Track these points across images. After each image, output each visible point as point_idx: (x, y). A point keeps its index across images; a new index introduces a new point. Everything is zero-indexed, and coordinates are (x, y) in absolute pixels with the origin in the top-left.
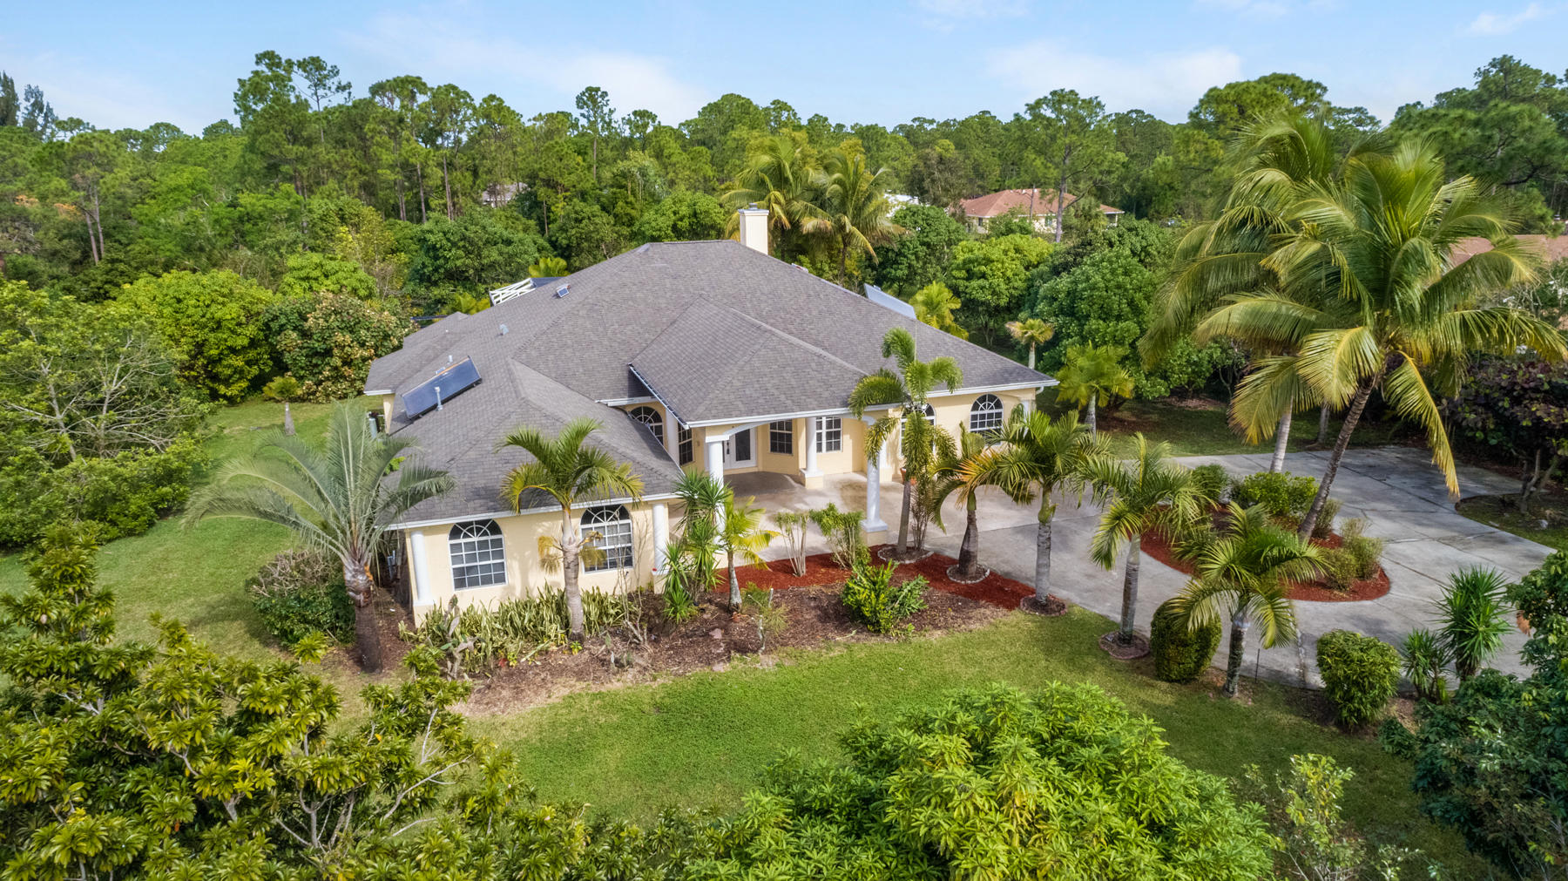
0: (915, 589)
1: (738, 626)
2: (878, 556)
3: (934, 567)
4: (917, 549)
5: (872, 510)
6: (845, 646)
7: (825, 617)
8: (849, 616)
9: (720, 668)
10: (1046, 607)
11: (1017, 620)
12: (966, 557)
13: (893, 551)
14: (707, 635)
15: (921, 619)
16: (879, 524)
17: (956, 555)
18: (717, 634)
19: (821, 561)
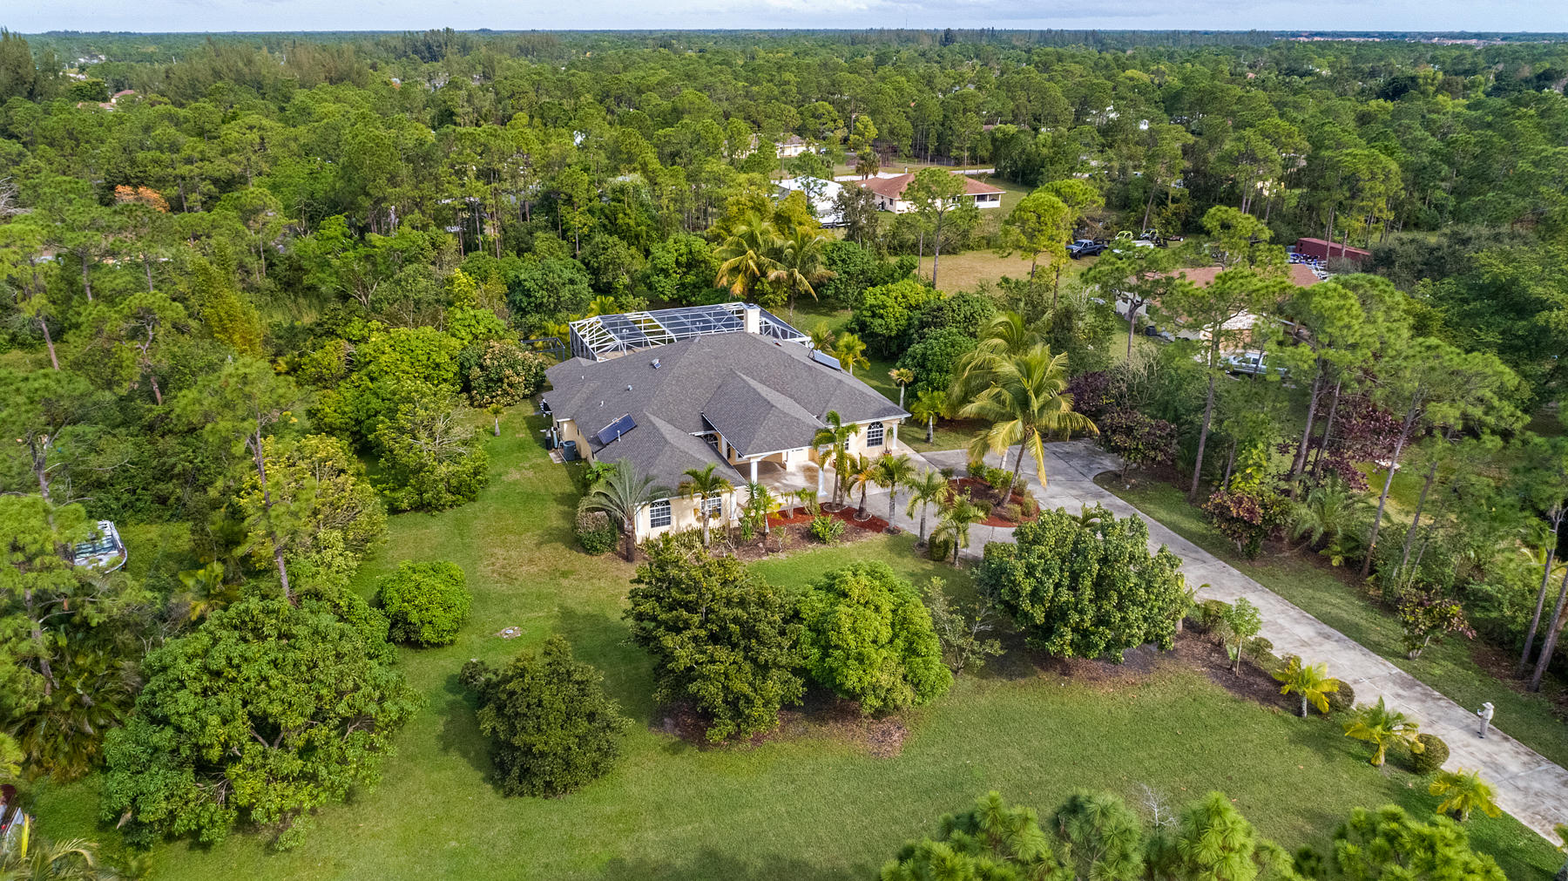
0: (840, 525)
1: (769, 540)
2: (825, 509)
3: (848, 514)
4: (840, 505)
5: (821, 487)
6: (812, 549)
7: (803, 537)
8: (812, 536)
9: (765, 558)
10: (893, 532)
11: (881, 537)
12: (861, 510)
13: (830, 505)
14: (756, 545)
15: (843, 538)
16: (824, 493)
17: (857, 507)
18: (761, 545)
19: (799, 511)
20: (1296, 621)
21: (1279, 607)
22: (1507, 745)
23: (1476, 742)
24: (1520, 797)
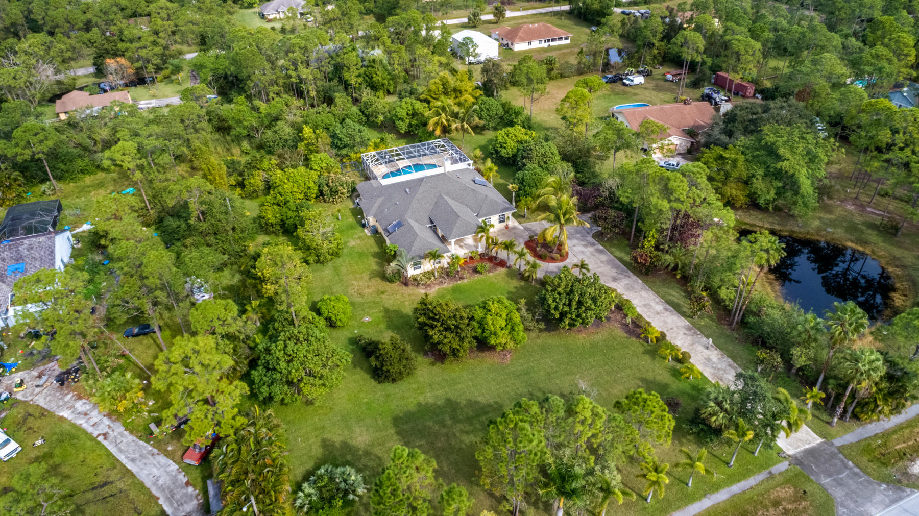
0: (488, 265)
1: (460, 274)
2: (481, 257)
3: (491, 259)
4: (488, 255)
5: (480, 248)
6: (477, 277)
7: (473, 271)
8: (476, 271)
10: (509, 267)
11: (504, 270)
13: (483, 255)
15: (489, 271)
17: (494, 257)
18: (457, 276)
19: (471, 258)
20: (657, 303)
21: (653, 297)
22: (716, 352)
23: (706, 351)
24: (712, 371)
